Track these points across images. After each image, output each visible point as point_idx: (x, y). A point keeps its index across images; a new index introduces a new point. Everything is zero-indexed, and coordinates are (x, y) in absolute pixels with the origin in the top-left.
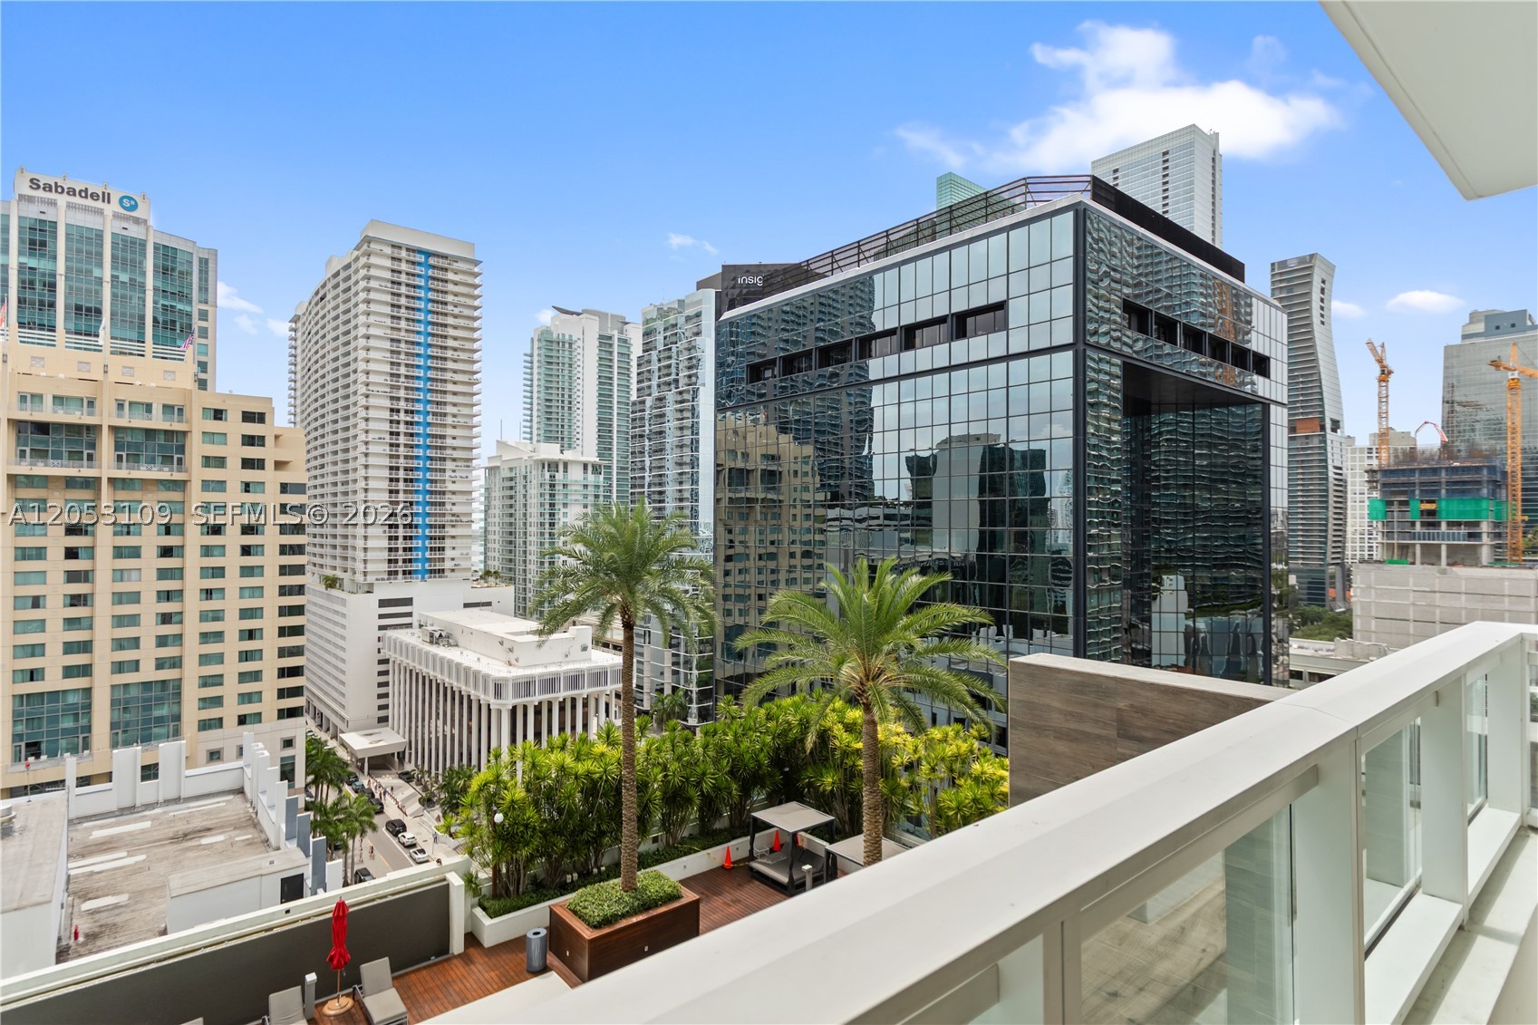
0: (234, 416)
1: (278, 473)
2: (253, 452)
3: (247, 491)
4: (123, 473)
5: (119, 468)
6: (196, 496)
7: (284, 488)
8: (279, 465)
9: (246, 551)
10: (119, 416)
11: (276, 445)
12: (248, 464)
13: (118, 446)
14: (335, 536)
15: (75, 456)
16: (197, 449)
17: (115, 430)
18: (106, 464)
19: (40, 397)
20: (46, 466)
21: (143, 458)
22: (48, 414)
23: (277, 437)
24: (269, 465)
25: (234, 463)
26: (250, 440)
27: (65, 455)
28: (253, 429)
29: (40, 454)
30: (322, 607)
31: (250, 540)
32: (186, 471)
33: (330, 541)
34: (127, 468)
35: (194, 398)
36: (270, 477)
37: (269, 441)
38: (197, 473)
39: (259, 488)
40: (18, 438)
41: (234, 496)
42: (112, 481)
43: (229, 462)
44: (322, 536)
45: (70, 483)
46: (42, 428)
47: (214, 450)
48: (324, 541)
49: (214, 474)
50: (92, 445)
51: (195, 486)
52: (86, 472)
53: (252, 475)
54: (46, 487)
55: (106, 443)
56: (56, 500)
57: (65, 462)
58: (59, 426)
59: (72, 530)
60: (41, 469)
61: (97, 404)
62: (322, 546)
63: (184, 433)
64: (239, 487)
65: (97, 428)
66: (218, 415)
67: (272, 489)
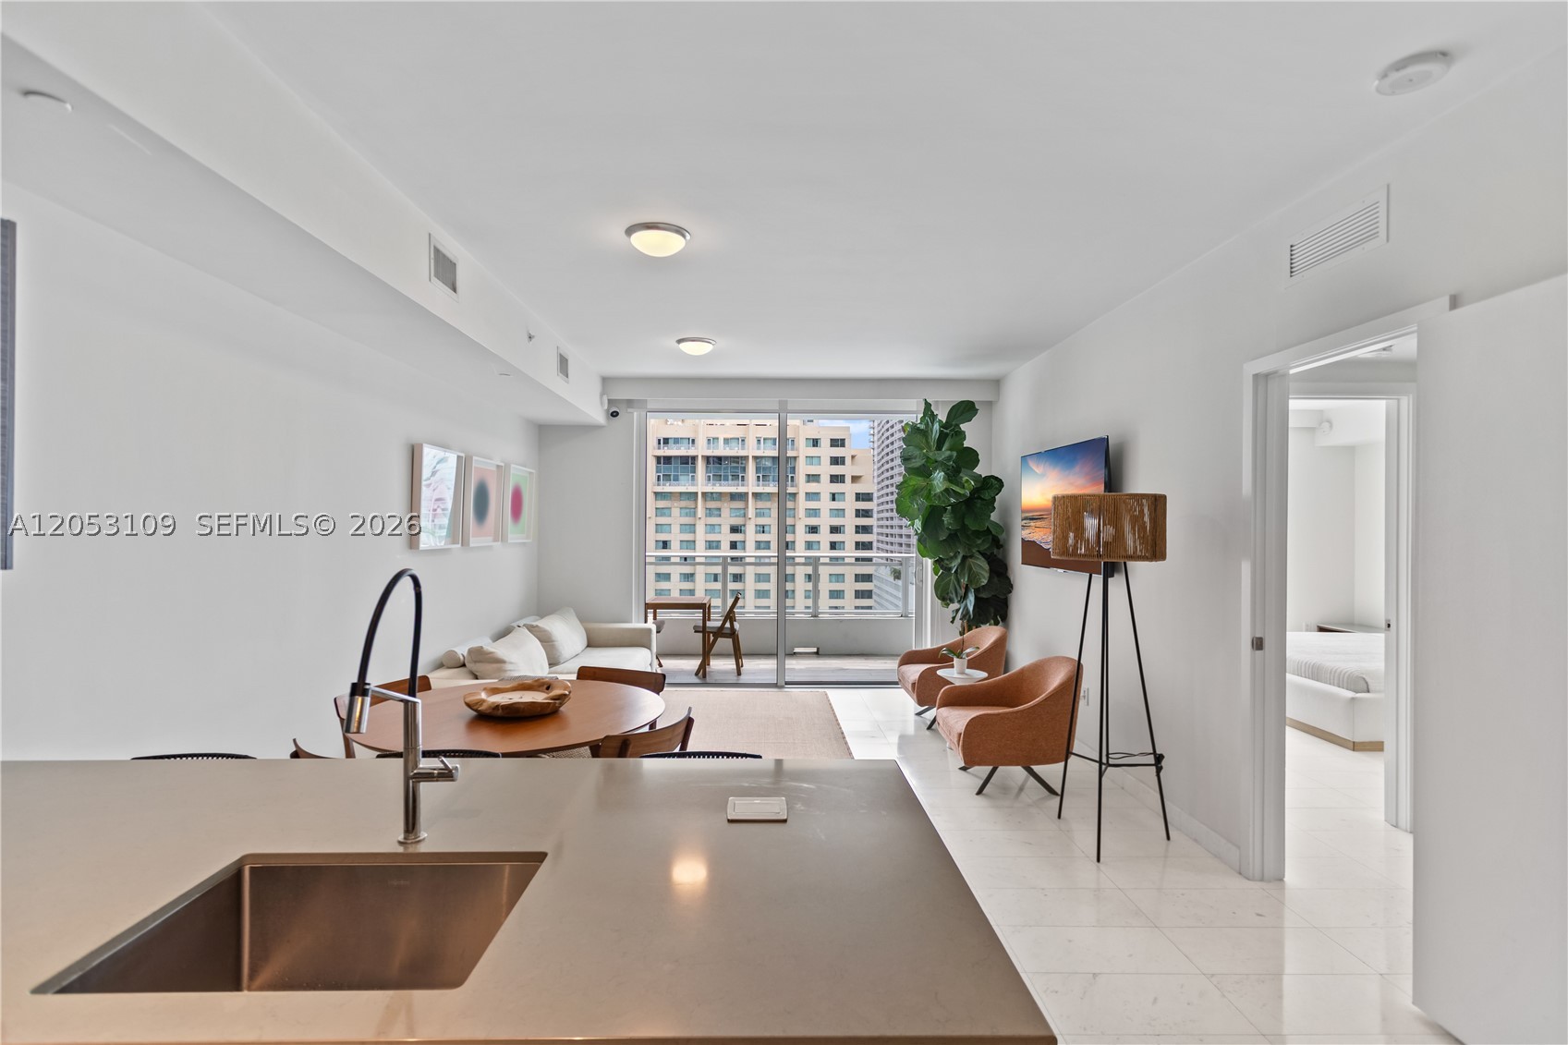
0: (825, 443)
1: (854, 485)
2: (837, 470)
3: (834, 499)
4: (759, 490)
5: (758, 485)
6: (803, 504)
7: (859, 497)
8: (855, 479)
9: (833, 546)
10: (758, 448)
11: (853, 464)
12: (836, 479)
13: (758, 470)
14: (901, 536)
15: (735, 477)
16: (803, 469)
17: (755, 458)
18: (751, 485)
19: (718, 439)
20: (720, 485)
21: (771, 478)
22: (722, 451)
23: (853, 457)
24: (848, 479)
25: (825, 479)
26: (836, 461)
27: (730, 477)
28: (838, 452)
29: (718, 478)
30: (891, 595)
31: (836, 538)
32: (796, 486)
33: (897, 540)
34: (763, 485)
35: (801, 432)
36: (849, 489)
37: (848, 460)
38: (803, 487)
39: (841, 497)
40: (707, 467)
41: (825, 504)
42: (756, 495)
43: (822, 478)
44: (892, 535)
45: (733, 497)
46: (719, 459)
47: (813, 470)
48: (893, 540)
49: (813, 487)
50: (744, 469)
51: (801, 497)
52: (741, 489)
53: (837, 488)
54: (720, 500)
55: (751, 466)
56: (726, 507)
57: (730, 482)
58: (727, 458)
59: (735, 530)
60: (719, 488)
61: (746, 440)
62: (892, 544)
63: (795, 458)
64: (828, 497)
65: (746, 458)
66: (815, 443)
67: (850, 497)
